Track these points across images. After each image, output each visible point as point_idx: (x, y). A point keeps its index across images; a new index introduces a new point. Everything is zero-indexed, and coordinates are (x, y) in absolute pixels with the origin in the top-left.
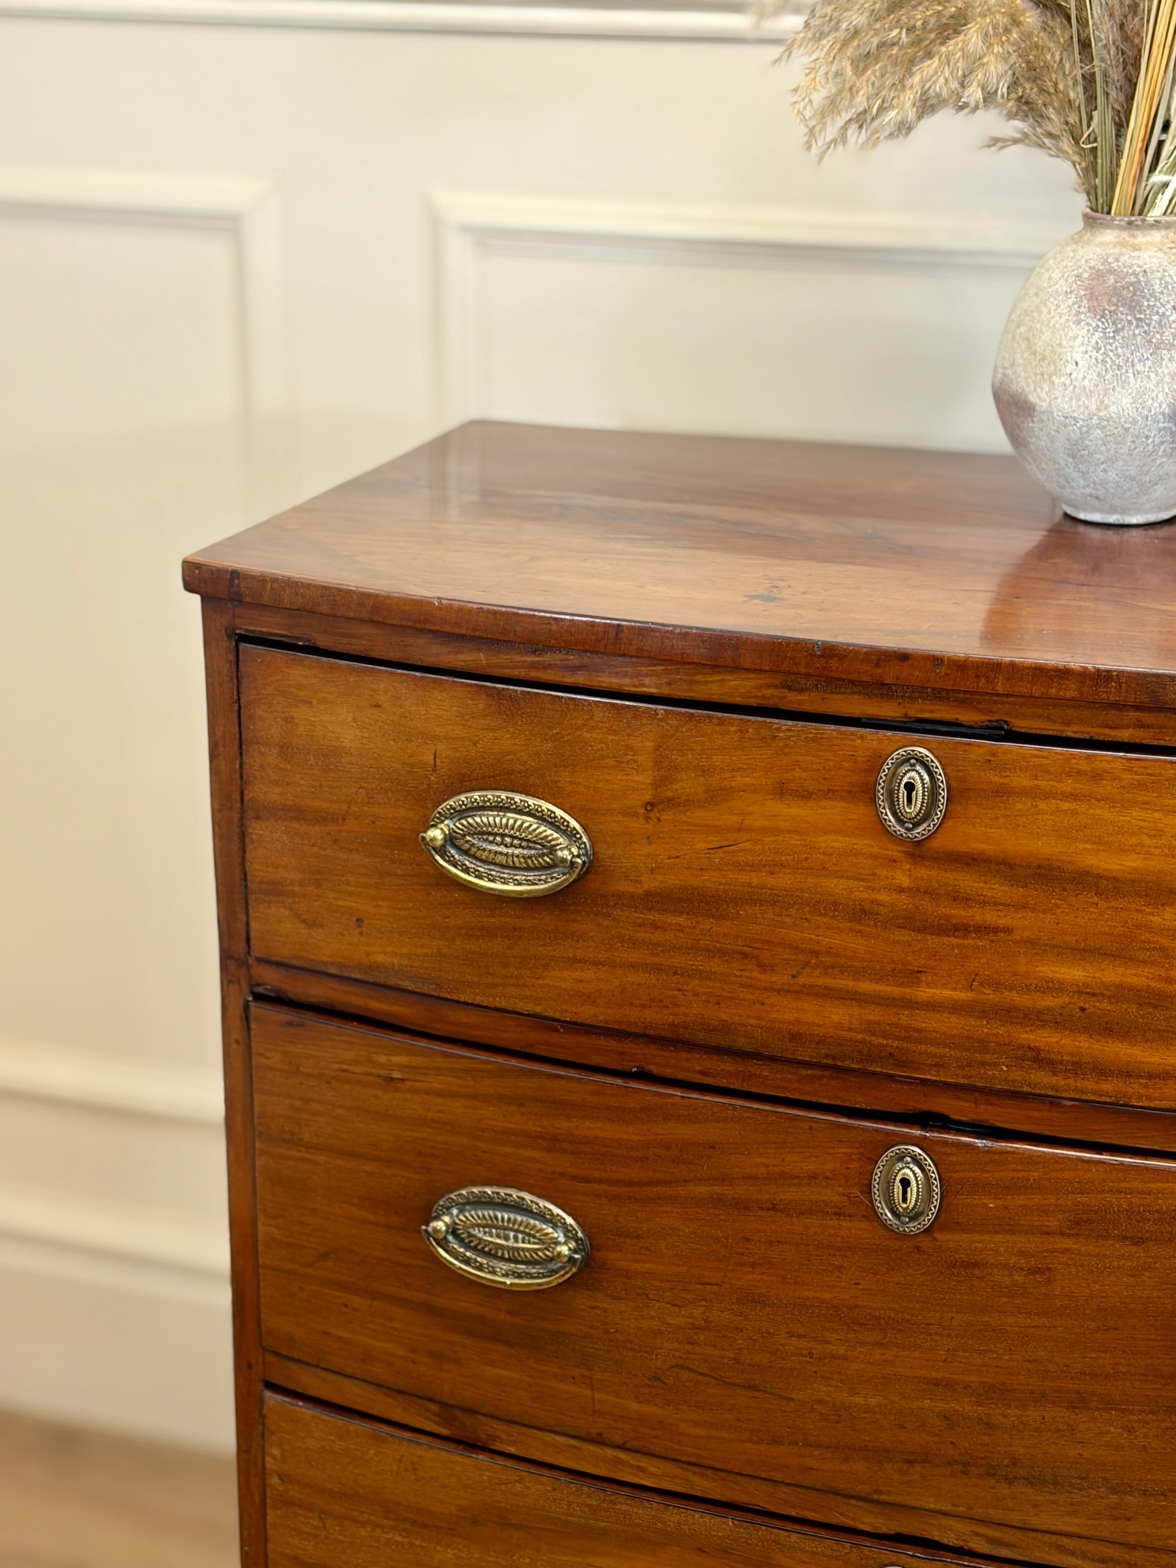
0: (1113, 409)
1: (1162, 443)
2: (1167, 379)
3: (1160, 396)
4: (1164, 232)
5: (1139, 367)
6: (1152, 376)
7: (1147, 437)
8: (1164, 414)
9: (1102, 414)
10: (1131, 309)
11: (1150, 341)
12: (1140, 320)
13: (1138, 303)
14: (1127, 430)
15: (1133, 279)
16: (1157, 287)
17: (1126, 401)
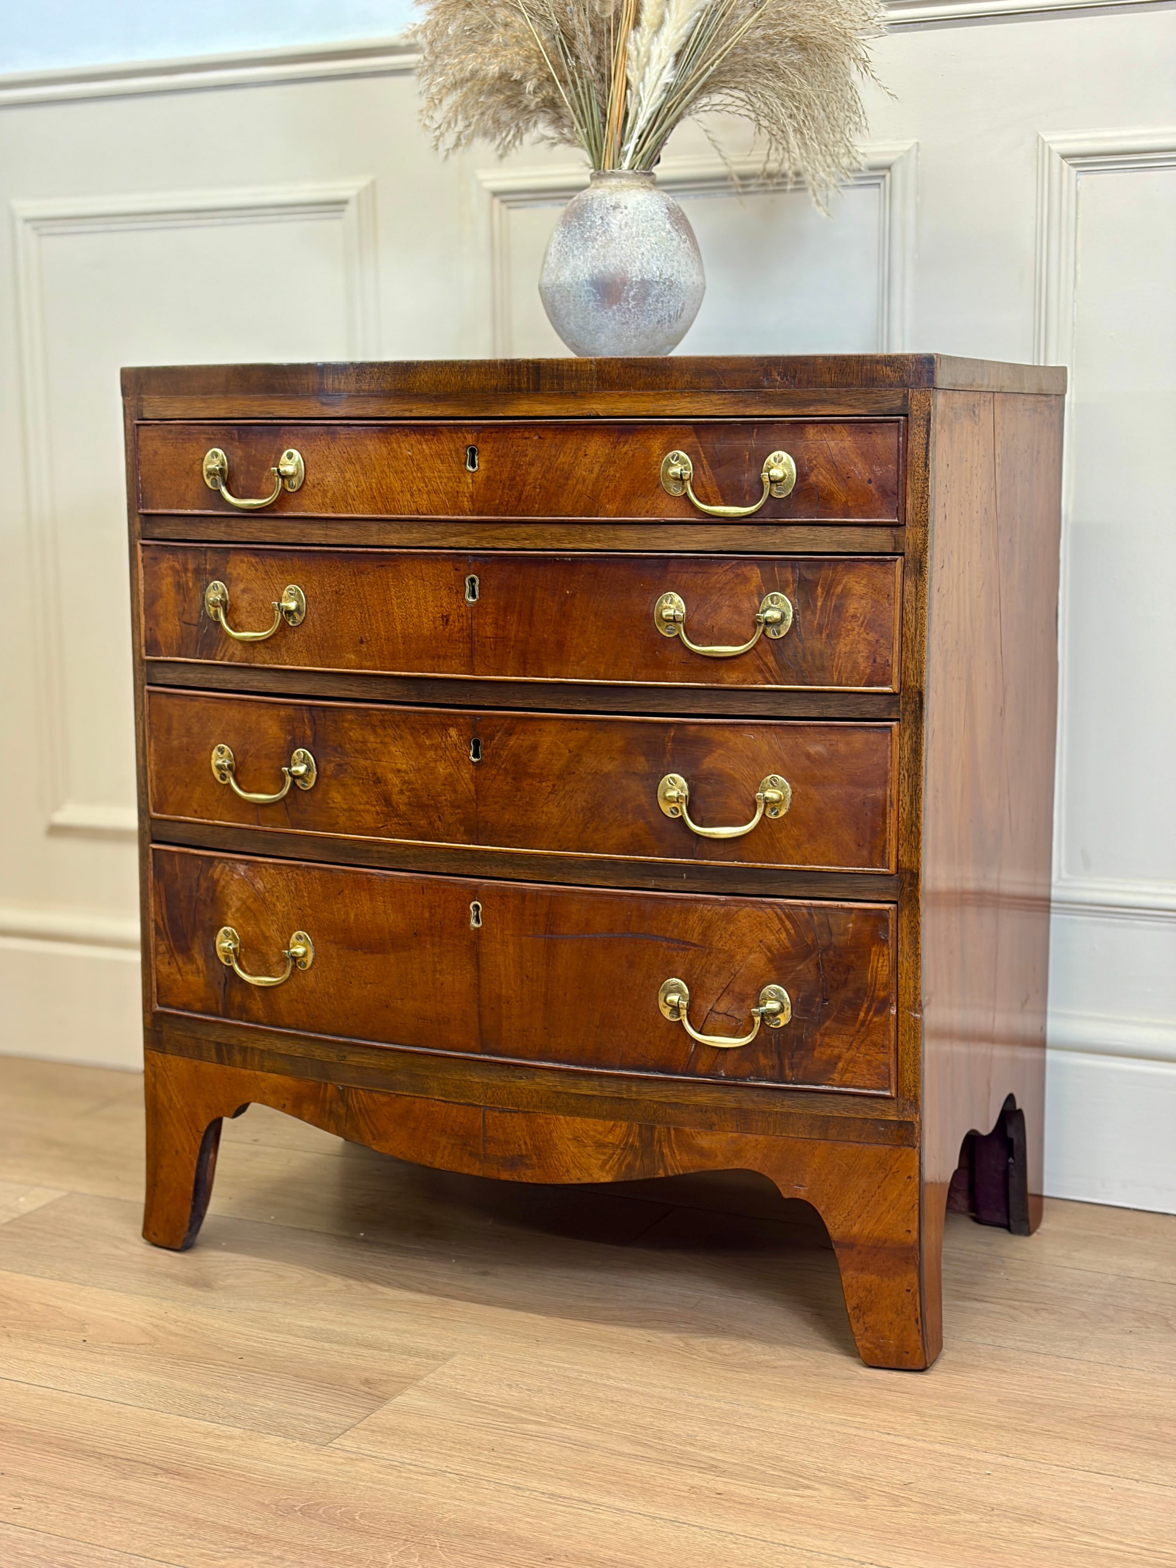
0: (562, 279)
1: (589, 301)
2: (590, 260)
3: (585, 270)
4: (618, 180)
5: (576, 252)
6: (582, 257)
7: (580, 297)
8: (586, 281)
9: (557, 282)
10: (578, 218)
11: (583, 237)
12: (580, 225)
13: (583, 216)
14: (569, 292)
15: (585, 203)
16: (595, 206)
17: (568, 273)
